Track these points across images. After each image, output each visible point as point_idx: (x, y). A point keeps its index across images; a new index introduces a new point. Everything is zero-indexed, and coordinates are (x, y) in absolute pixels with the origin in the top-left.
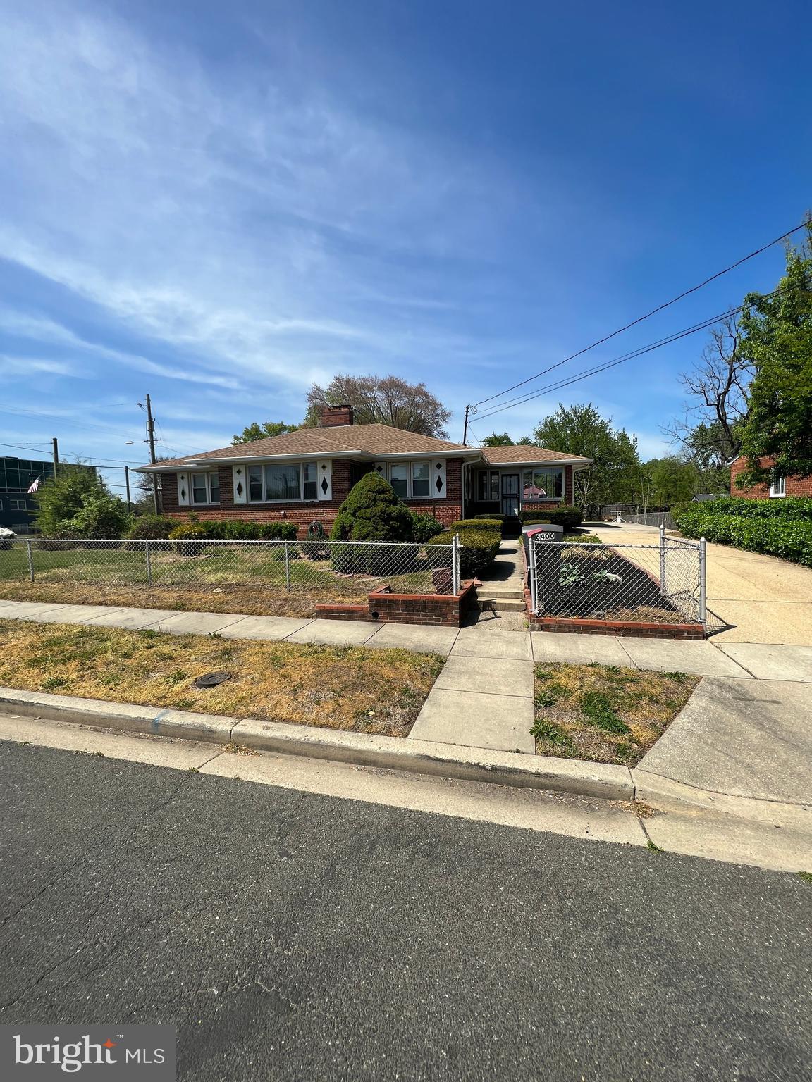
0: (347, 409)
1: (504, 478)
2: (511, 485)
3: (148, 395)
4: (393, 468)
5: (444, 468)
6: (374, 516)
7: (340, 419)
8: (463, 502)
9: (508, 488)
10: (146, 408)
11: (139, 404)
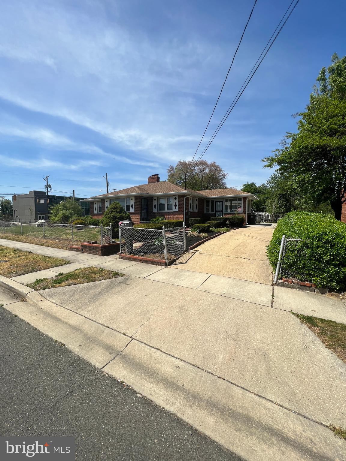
0: (156, 176)
1: (217, 203)
2: (219, 206)
3: (107, 173)
4: (160, 200)
5: (177, 199)
6: (110, 217)
7: (154, 180)
8: (185, 213)
9: (218, 207)
10: (106, 178)
11: (104, 177)
